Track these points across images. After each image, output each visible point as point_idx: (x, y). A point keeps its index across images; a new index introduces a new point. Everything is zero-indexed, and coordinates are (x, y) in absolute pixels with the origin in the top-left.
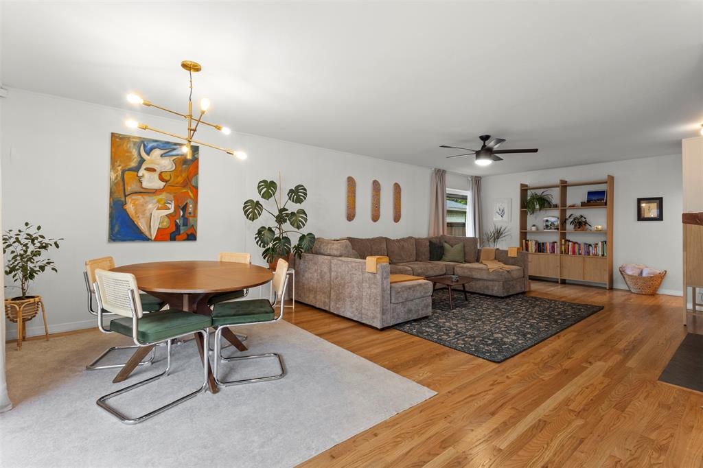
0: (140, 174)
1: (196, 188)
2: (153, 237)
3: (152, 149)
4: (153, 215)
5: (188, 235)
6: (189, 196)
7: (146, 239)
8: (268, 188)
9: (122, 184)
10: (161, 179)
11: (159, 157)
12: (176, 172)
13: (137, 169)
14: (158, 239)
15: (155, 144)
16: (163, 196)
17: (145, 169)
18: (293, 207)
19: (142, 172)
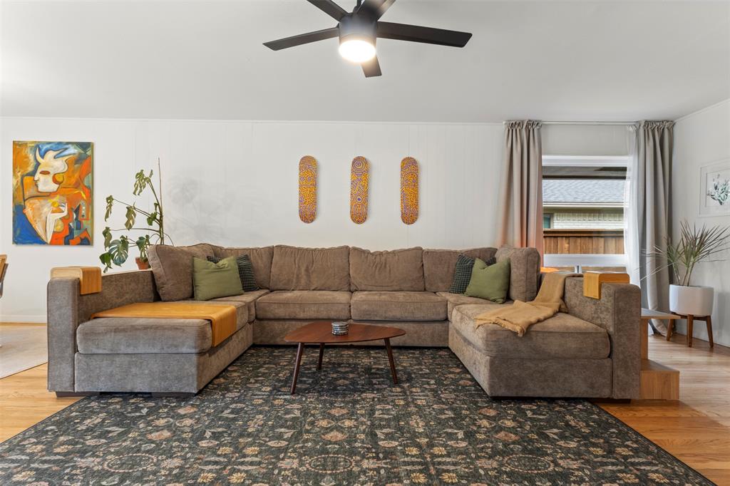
0: (36, 178)
2: (49, 241)
3: (46, 151)
4: (49, 219)
5: (82, 240)
6: (83, 197)
7: (42, 242)
9: (21, 188)
10: (55, 181)
11: (52, 159)
12: (68, 174)
13: (33, 174)
14: (53, 243)
15: (48, 146)
16: (57, 199)
17: (41, 173)
19: (38, 176)
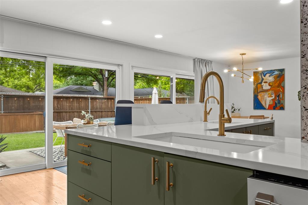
0: (262, 85)
2: (267, 108)
3: (266, 74)
5: (280, 107)
6: (281, 91)
7: (265, 109)
9: (257, 89)
10: (269, 85)
11: (268, 77)
12: (274, 82)
13: (261, 83)
15: (267, 72)
16: (270, 92)
17: (264, 82)
19: (263, 84)
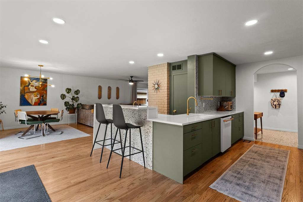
0: (29, 87)
1: (47, 91)
2: (33, 104)
5: (44, 104)
6: (44, 93)
7: (31, 105)
8: (69, 90)
9: (23, 90)
10: (36, 88)
11: (35, 82)
13: (28, 86)
14: (34, 105)
15: (34, 79)
16: (36, 93)
17: (31, 86)
18: (76, 96)
